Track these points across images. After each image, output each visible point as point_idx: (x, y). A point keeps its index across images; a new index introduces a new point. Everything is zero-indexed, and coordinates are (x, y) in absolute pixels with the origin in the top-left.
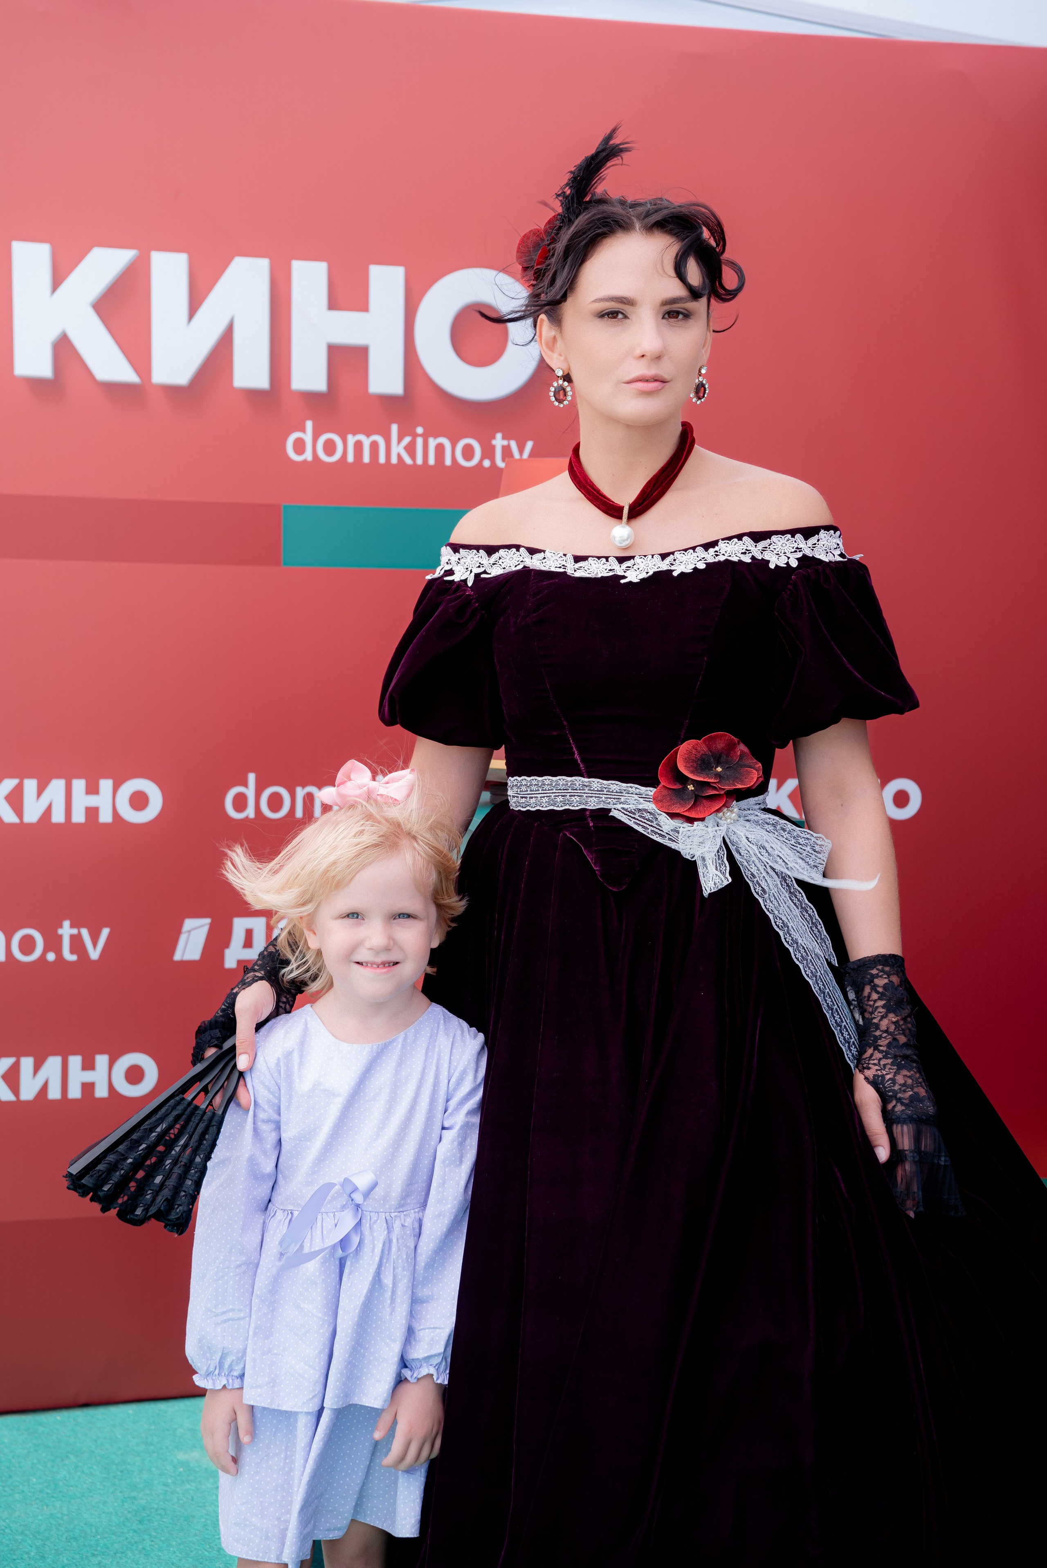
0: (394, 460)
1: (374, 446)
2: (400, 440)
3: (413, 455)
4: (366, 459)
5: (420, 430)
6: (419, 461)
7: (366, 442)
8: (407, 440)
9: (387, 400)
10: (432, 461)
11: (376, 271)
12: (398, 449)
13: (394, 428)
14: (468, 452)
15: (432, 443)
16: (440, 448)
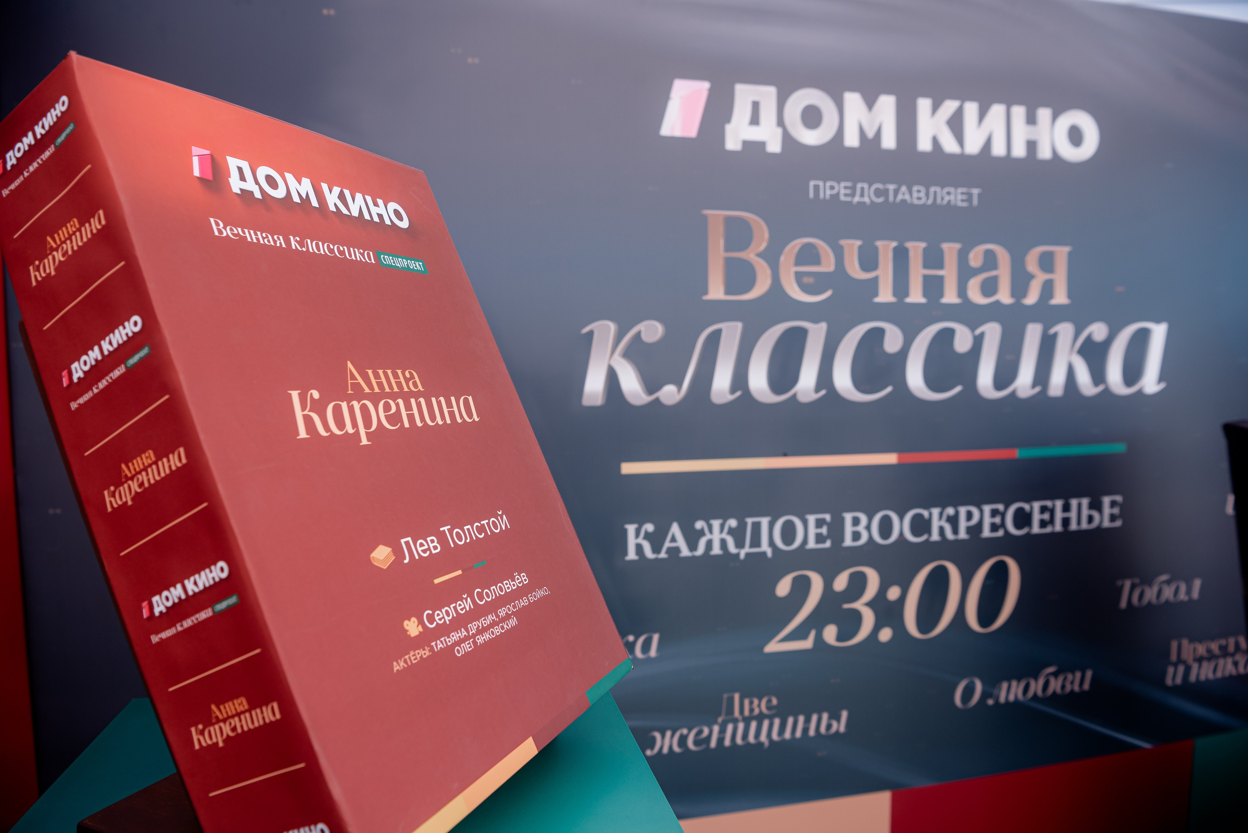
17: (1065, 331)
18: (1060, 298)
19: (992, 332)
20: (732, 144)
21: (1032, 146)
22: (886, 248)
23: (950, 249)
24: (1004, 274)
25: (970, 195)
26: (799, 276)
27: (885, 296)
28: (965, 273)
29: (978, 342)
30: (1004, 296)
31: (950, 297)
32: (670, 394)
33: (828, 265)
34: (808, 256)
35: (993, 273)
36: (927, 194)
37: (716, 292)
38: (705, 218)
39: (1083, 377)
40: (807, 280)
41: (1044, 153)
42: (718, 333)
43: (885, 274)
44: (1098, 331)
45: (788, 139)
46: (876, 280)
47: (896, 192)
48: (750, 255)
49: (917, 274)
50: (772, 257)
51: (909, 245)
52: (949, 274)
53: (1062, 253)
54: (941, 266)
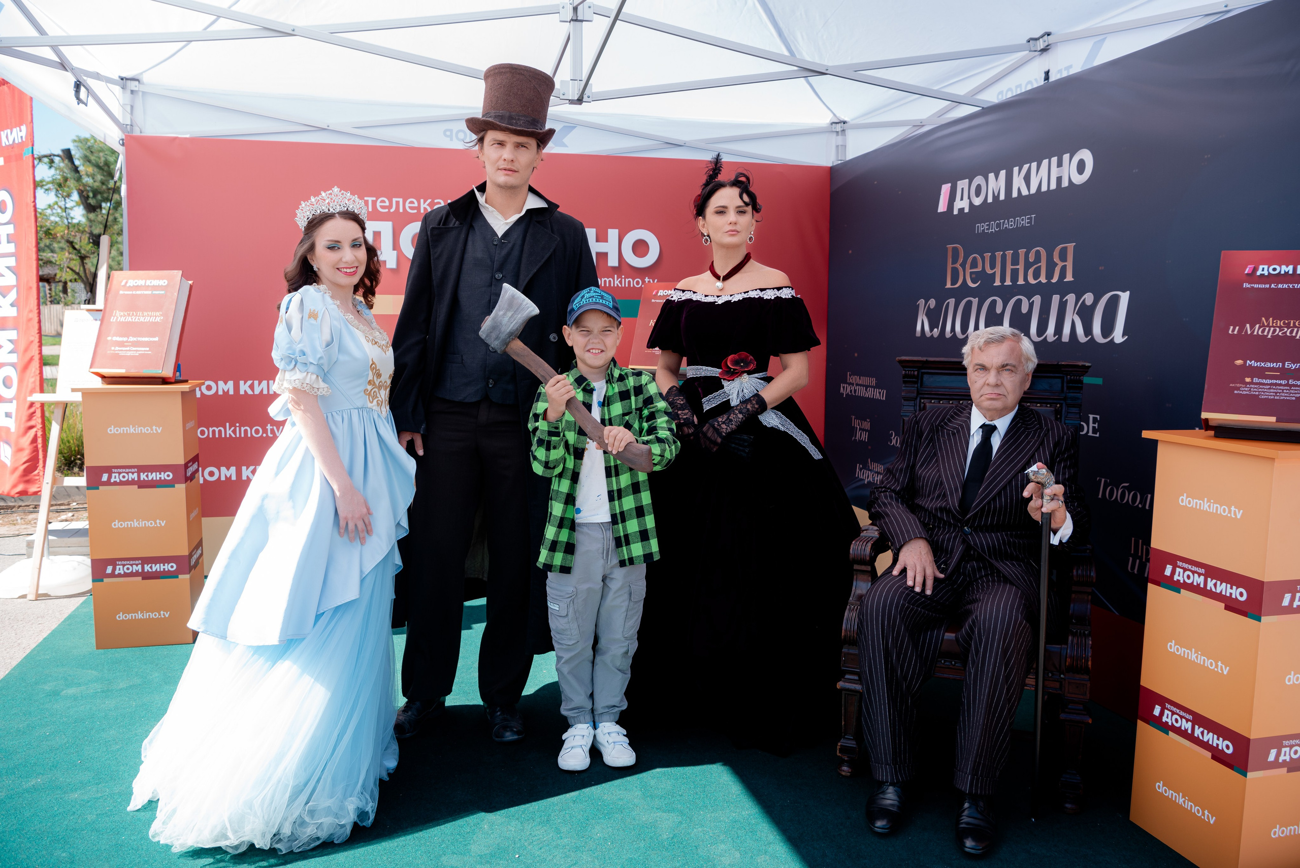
0: (616, 285)
1: (610, 281)
2: (617, 280)
3: (621, 284)
4: (607, 285)
5: (623, 277)
6: (623, 286)
7: (607, 280)
8: (620, 279)
9: (614, 268)
10: (627, 286)
11: (610, 231)
12: (617, 282)
13: (616, 276)
14: (638, 283)
15: (627, 280)
16: (629, 282)
17: (1071, 298)
18: (1069, 278)
19: (1037, 299)
20: (956, 212)
21: (1059, 179)
22: (999, 254)
23: (1022, 252)
24: (1043, 264)
25: (1030, 219)
26: (971, 273)
27: (997, 283)
28: (1028, 266)
29: (1031, 305)
30: (1043, 279)
31: (1021, 282)
32: (936, 332)
33: (979, 269)
34: (974, 264)
35: (1039, 264)
36: (1014, 223)
37: (949, 286)
38: (947, 248)
39: (1080, 330)
40: (974, 276)
41: (1065, 184)
42: (949, 303)
43: (998, 270)
44: (1089, 298)
45: (971, 204)
46: (994, 273)
47: (1004, 223)
48: (958, 266)
49: (1009, 267)
50: (963, 265)
51: (1006, 252)
52: (1021, 267)
53: (1071, 246)
54: (1018, 264)
